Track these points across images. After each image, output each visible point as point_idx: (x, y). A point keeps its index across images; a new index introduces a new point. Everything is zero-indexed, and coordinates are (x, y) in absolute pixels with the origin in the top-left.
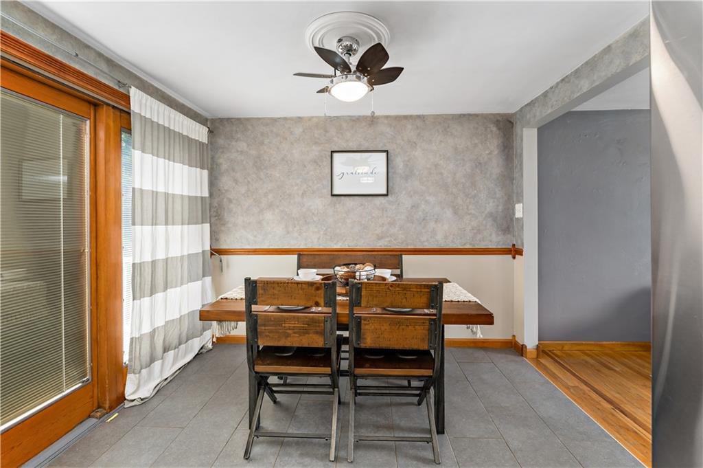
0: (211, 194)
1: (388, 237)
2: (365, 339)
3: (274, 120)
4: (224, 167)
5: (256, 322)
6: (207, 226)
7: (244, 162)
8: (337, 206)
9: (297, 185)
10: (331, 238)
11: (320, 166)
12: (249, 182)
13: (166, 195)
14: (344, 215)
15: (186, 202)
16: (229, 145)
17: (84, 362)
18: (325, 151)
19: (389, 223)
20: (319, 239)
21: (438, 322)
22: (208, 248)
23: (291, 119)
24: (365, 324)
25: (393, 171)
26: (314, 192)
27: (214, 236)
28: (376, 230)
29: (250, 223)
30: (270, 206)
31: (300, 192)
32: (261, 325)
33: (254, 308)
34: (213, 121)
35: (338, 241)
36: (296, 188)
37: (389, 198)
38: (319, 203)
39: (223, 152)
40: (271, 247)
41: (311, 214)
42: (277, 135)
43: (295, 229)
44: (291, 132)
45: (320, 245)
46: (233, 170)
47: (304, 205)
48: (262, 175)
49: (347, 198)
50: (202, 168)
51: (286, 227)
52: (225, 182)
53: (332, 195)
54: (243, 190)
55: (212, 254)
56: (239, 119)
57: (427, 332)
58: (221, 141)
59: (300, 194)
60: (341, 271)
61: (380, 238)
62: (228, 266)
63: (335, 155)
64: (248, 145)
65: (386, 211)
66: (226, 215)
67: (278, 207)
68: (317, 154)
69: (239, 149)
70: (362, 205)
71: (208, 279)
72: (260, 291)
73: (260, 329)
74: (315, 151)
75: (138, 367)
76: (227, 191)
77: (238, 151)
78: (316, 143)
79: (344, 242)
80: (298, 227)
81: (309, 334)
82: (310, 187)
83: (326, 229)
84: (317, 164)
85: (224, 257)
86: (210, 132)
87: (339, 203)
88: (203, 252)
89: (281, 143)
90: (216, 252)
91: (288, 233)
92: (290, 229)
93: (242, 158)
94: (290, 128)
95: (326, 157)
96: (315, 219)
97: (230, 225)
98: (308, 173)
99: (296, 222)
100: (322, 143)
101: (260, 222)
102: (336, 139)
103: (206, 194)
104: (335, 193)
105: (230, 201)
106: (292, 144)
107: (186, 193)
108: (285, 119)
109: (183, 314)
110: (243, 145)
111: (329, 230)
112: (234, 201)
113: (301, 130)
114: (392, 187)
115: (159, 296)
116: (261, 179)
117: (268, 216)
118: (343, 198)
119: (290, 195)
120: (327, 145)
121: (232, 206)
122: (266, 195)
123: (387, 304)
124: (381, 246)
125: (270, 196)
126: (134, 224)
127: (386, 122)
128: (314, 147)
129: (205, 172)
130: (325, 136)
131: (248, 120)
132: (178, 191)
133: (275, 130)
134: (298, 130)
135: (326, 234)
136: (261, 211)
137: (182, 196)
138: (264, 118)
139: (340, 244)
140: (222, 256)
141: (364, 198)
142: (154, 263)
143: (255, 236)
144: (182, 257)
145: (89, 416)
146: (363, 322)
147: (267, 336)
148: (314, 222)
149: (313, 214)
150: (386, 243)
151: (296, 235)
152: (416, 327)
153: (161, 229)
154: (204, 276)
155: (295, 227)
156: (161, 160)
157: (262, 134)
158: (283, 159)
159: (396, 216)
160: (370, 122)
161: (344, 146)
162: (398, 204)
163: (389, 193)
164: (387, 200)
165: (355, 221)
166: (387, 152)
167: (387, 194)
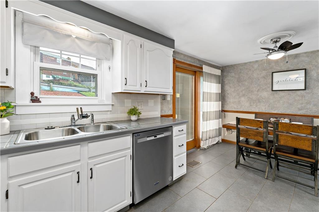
0: (222, 92)
1: (305, 109)
2: (280, 142)
3: (245, 64)
4: (226, 82)
5: (239, 130)
6: (220, 102)
7: (233, 80)
8: (275, 95)
9: (255, 87)
10: (272, 108)
11: (266, 79)
12: (235, 87)
13: (210, 93)
14: (279, 99)
15: (215, 95)
16: (228, 75)
17: (193, 134)
18: (269, 72)
19: (306, 103)
20: (265, 109)
21: (317, 141)
22: (221, 109)
23: (253, 62)
24: (280, 137)
25: (310, 78)
26: (263, 90)
27: (223, 106)
28: (298, 106)
29: (235, 102)
30: (244, 95)
31: (257, 90)
32: (241, 131)
33: (239, 126)
34: (222, 67)
35: (275, 110)
36: (255, 88)
37: (307, 91)
38: (265, 94)
39: (226, 77)
40: (244, 111)
41: (262, 98)
42: (247, 69)
43: (254, 104)
44: (253, 67)
45: (266, 111)
46: (229, 83)
47: (258, 95)
48: (240, 84)
49: (281, 91)
50: (219, 84)
51: (250, 103)
52: (227, 87)
53: (272, 90)
54: (233, 90)
55: (222, 112)
56: (232, 65)
57: (311, 144)
58: (225, 74)
59: (257, 91)
60: (272, 120)
61: (299, 110)
62: (227, 116)
63: (274, 74)
64: (235, 74)
65: (305, 97)
66: (226, 98)
67: (247, 96)
68: (265, 74)
69: (232, 76)
70: (289, 94)
71: (221, 120)
72: (241, 121)
73: (240, 132)
74: (264, 73)
75: (203, 140)
76: (227, 90)
77: (231, 76)
78: (264, 70)
79: (279, 110)
80: (255, 104)
81: (257, 136)
82: (262, 88)
83: (269, 105)
84: (265, 78)
85: (226, 113)
86: (222, 71)
87: (276, 94)
88: (219, 110)
89: (248, 72)
90: (223, 111)
91: (251, 105)
92: (252, 104)
93: (233, 79)
94: (252, 65)
95: (269, 75)
96: (264, 100)
97: (228, 102)
98: (260, 82)
99: (255, 102)
100: (268, 70)
101: (239, 101)
102: (275, 67)
103: (220, 92)
104: (274, 89)
105: (228, 94)
106: (253, 71)
107: (215, 92)
108: (250, 62)
109: (214, 129)
110: (233, 74)
111: (271, 105)
112: (229, 94)
113: (257, 65)
114: (309, 86)
115: (208, 122)
116: (240, 86)
117: (243, 99)
118: (278, 92)
119: (252, 91)
120: (270, 70)
121: (229, 95)
122: (242, 91)
123: (290, 131)
124: (301, 113)
125: (244, 92)
126: (203, 101)
127: (305, 55)
128: (263, 72)
129: (220, 85)
130: (269, 66)
131: (235, 65)
132: (213, 92)
133: (246, 67)
134: (256, 66)
135: (269, 107)
136: (240, 97)
137: (214, 93)
138: (241, 63)
139: (277, 111)
140: (225, 113)
141: (290, 91)
142: (207, 112)
143: (237, 106)
144: (214, 111)
145: (194, 148)
146: (279, 136)
147: (243, 135)
148: (263, 101)
149: (263, 98)
150: (304, 112)
151: (255, 106)
152: (305, 141)
153: (209, 102)
154: (219, 118)
155: (254, 103)
156: (209, 83)
157: (241, 69)
158: (249, 78)
159: (311, 99)
160: (295, 57)
161: (279, 69)
162: (313, 94)
163: (306, 89)
164: (305, 92)
165: (285, 102)
166: (305, 69)
167: (305, 89)
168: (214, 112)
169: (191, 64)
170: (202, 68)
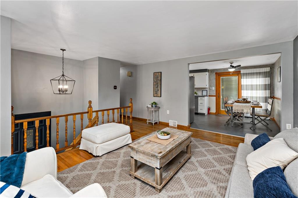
103: (269, 83)
170: (240, 72)
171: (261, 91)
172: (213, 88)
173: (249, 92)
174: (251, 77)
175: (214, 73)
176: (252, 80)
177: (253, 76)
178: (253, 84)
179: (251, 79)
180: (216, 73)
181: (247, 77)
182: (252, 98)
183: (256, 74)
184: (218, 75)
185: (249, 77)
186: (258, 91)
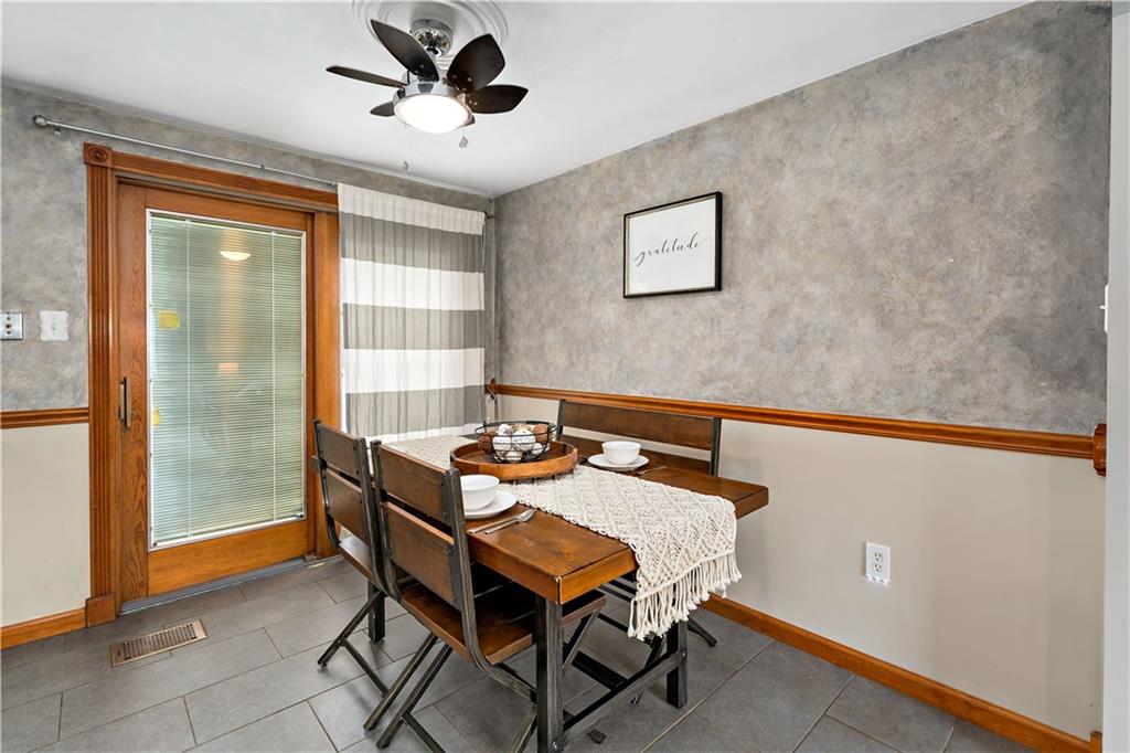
0: (487, 306)
1: (721, 379)
6: (480, 352)
8: (637, 317)
9: (583, 283)
10: (628, 377)
11: (612, 245)
12: (530, 284)
14: (647, 334)
18: (617, 216)
19: (724, 350)
20: (610, 378)
22: (480, 382)
26: (604, 295)
28: (700, 364)
29: (531, 349)
30: (552, 321)
31: (587, 296)
35: (637, 383)
36: (582, 288)
37: (725, 295)
38: (610, 313)
41: (600, 333)
42: (560, 204)
43: (581, 359)
44: (576, 194)
46: (516, 269)
47: (591, 317)
48: (543, 272)
50: (474, 271)
51: (570, 354)
53: (625, 296)
54: (524, 297)
59: (587, 299)
61: (705, 381)
63: (631, 220)
64: (530, 227)
65: (719, 323)
67: (560, 321)
68: (609, 224)
69: (521, 236)
70: (675, 312)
74: (606, 219)
77: (520, 239)
78: (607, 205)
79: (647, 385)
80: (584, 356)
82: (600, 285)
83: (621, 360)
84: (609, 242)
85: (509, 398)
86: (488, 215)
88: (473, 386)
89: (564, 216)
90: (495, 389)
91: (572, 364)
92: (575, 358)
93: (524, 249)
94: (574, 188)
96: (606, 341)
98: (597, 260)
99: (582, 347)
100: (614, 203)
101: (541, 347)
102: (635, 190)
103: (483, 309)
104: (629, 290)
106: (577, 213)
110: (524, 229)
111: (625, 361)
113: (588, 187)
114: (731, 271)
116: (542, 279)
117: (550, 336)
118: (644, 300)
119: (574, 301)
120: (618, 206)
121: (514, 322)
122: (547, 303)
124: (708, 398)
125: (552, 305)
126: (346, 347)
127: (720, 130)
128: (605, 213)
129: (480, 276)
130: (620, 188)
133: (557, 196)
134: (584, 190)
135: (620, 369)
136: (542, 329)
141: (679, 298)
143: (536, 369)
148: (605, 346)
149: (603, 332)
150: (718, 393)
151: (581, 368)
154: (466, 421)
155: (580, 355)
157: (544, 207)
158: (566, 242)
159: (737, 334)
160: (691, 141)
161: (648, 199)
162: (742, 308)
163: (724, 285)
164: (721, 301)
165: (663, 346)
166: (719, 197)
167: (718, 287)
168: (443, 392)
169: (251, 175)
170: (333, 199)
171: (445, 353)
172: (47, 317)
173: (390, 356)
174: (400, 251)
175: (73, 150)
176: (404, 273)
177: (409, 252)
178: (408, 306)
179: (400, 267)
180: (95, 156)
181: (379, 248)
182: (402, 397)
183: (426, 237)
184: (121, 182)
185: (389, 250)
186: (434, 353)
